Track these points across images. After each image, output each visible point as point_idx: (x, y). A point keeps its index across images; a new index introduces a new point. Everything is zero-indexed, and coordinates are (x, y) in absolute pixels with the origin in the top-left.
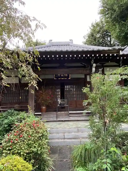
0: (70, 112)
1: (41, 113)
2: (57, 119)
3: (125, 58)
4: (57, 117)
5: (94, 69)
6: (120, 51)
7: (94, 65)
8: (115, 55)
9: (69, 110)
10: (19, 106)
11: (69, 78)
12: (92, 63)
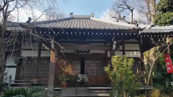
0: (90, 88)
1: (60, 88)
2: (76, 95)
3: (145, 36)
4: (76, 93)
5: (114, 46)
6: (139, 31)
7: (115, 42)
8: (135, 34)
9: (89, 86)
10: (38, 80)
11: (90, 53)
12: (113, 40)
